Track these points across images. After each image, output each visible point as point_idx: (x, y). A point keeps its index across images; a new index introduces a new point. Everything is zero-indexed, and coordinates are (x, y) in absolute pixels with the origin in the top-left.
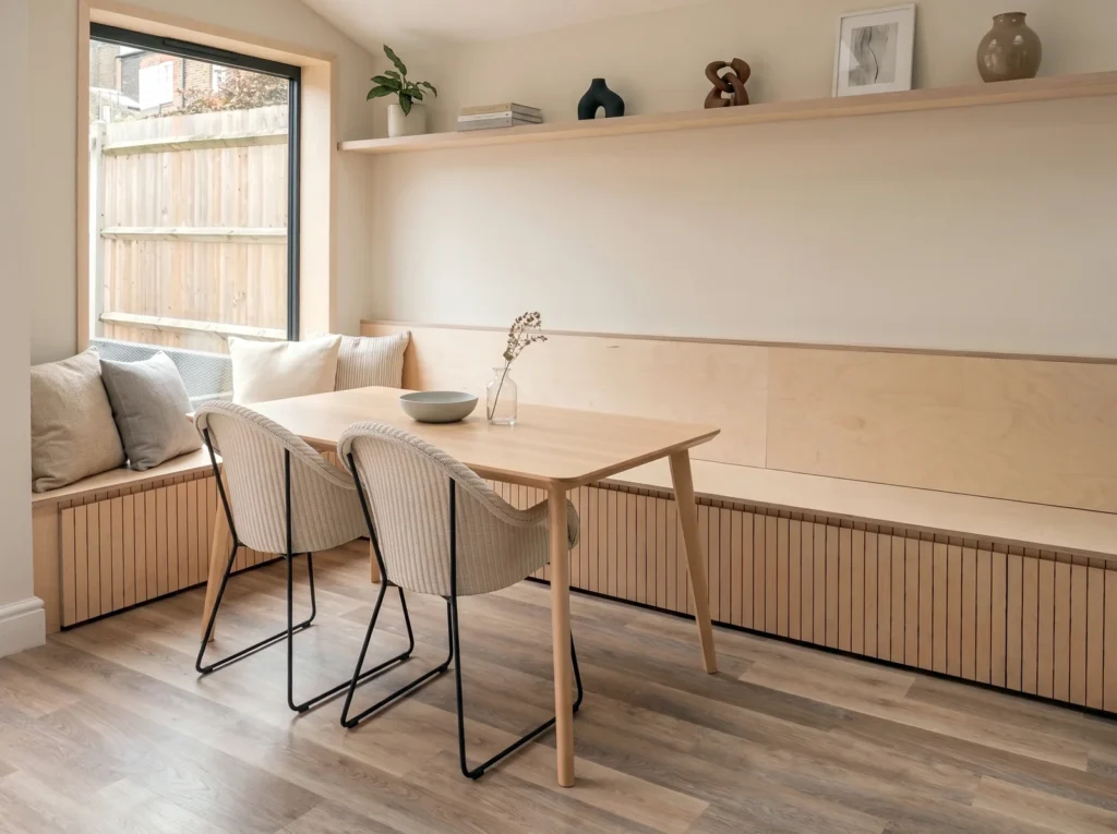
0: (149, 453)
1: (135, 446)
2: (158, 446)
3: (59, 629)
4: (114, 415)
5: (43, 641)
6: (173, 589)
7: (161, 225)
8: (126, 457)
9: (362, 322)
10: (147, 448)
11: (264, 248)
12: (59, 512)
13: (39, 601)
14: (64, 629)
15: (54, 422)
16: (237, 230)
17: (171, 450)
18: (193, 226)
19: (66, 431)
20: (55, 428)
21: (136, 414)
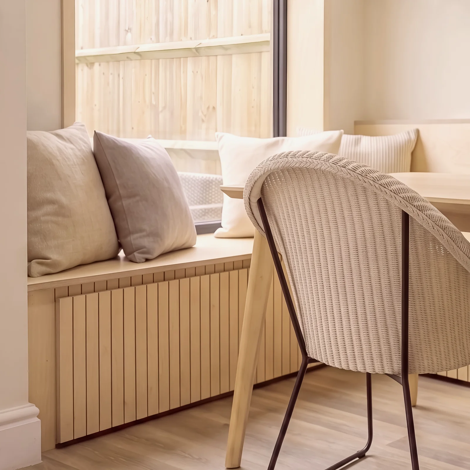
0: (146, 242)
1: (130, 233)
2: (156, 235)
3: (54, 446)
4: (108, 197)
5: (37, 459)
6: (175, 405)
7: (125, 44)
8: (120, 246)
9: (356, 123)
10: (144, 236)
11: (235, 59)
12: (56, 300)
13: (34, 409)
14: (60, 446)
15: (49, 195)
16: (206, 42)
17: (169, 243)
18: (158, 41)
19: (62, 206)
20: (52, 202)
21: (134, 196)
